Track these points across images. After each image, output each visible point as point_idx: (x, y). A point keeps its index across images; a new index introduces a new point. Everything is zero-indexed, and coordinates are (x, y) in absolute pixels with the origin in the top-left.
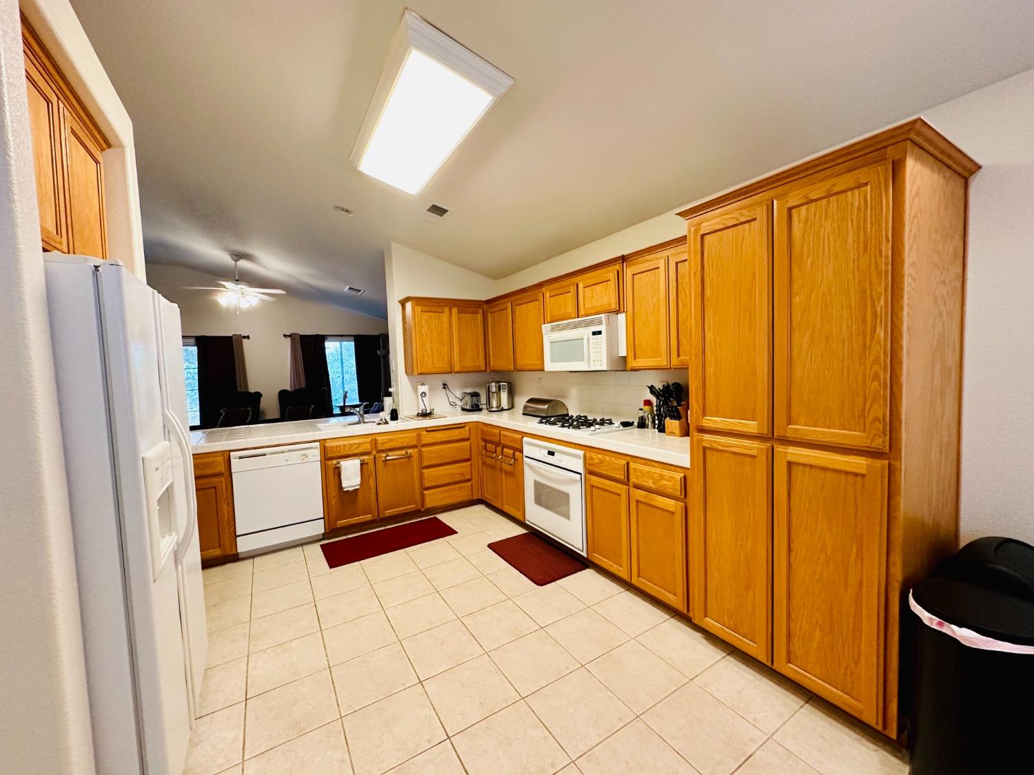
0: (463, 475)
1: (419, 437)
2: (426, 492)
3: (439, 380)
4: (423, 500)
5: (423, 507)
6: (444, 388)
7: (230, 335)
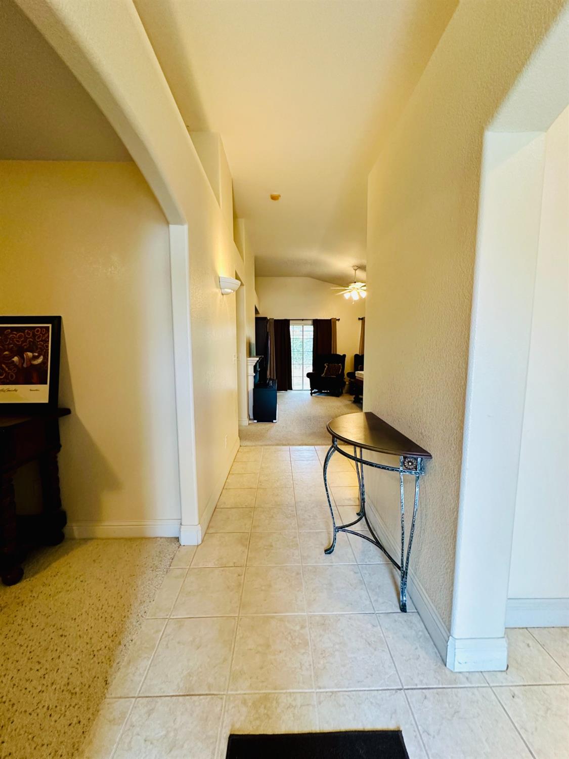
7: (329, 318)
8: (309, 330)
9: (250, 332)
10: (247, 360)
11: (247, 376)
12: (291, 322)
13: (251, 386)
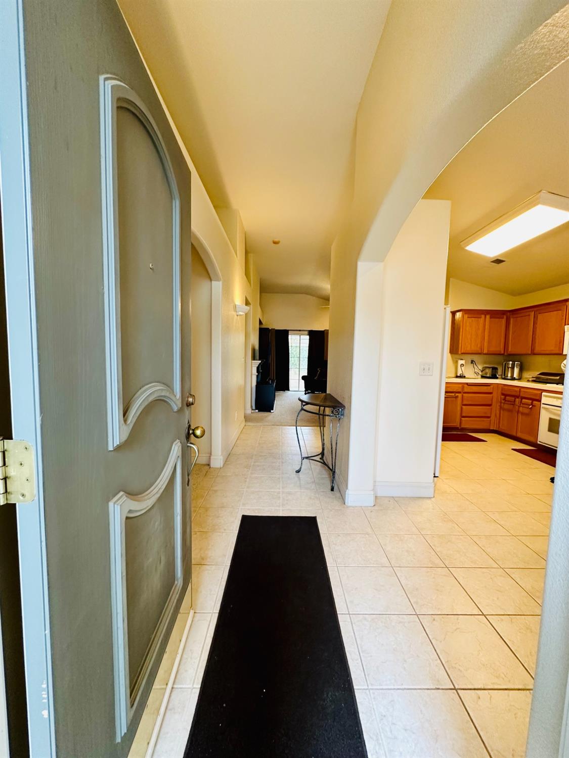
0: (485, 413)
1: (463, 387)
2: (463, 419)
3: (470, 357)
4: (461, 423)
5: (460, 426)
6: (472, 363)
8: (306, 339)
9: (255, 340)
10: (252, 362)
11: (252, 375)
12: (290, 332)
13: (254, 383)
